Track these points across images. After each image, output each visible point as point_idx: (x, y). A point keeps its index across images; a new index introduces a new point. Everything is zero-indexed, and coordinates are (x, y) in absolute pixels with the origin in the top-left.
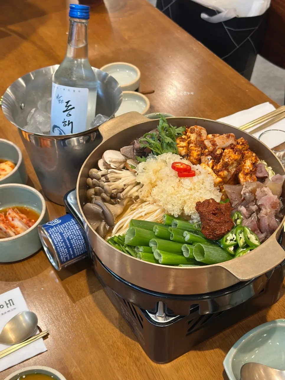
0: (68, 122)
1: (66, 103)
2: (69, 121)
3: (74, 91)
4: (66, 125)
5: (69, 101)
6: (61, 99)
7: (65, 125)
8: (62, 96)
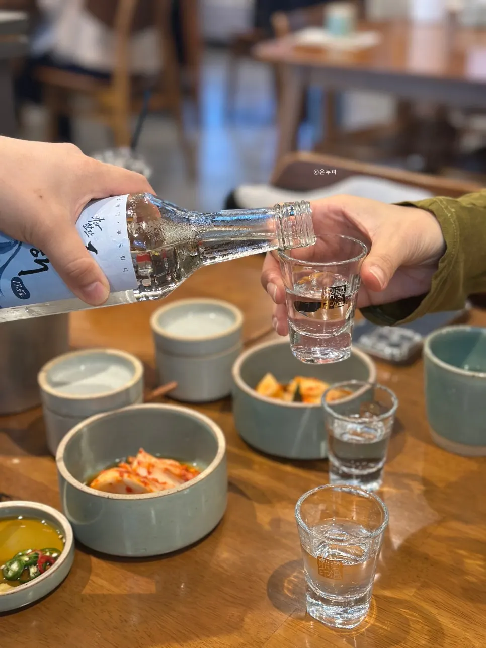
0: (44, 258)
1: (89, 244)
2: (47, 261)
3: (123, 258)
4: (36, 255)
5: (96, 251)
6: (95, 230)
7: (34, 252)
8: (101, 230)
